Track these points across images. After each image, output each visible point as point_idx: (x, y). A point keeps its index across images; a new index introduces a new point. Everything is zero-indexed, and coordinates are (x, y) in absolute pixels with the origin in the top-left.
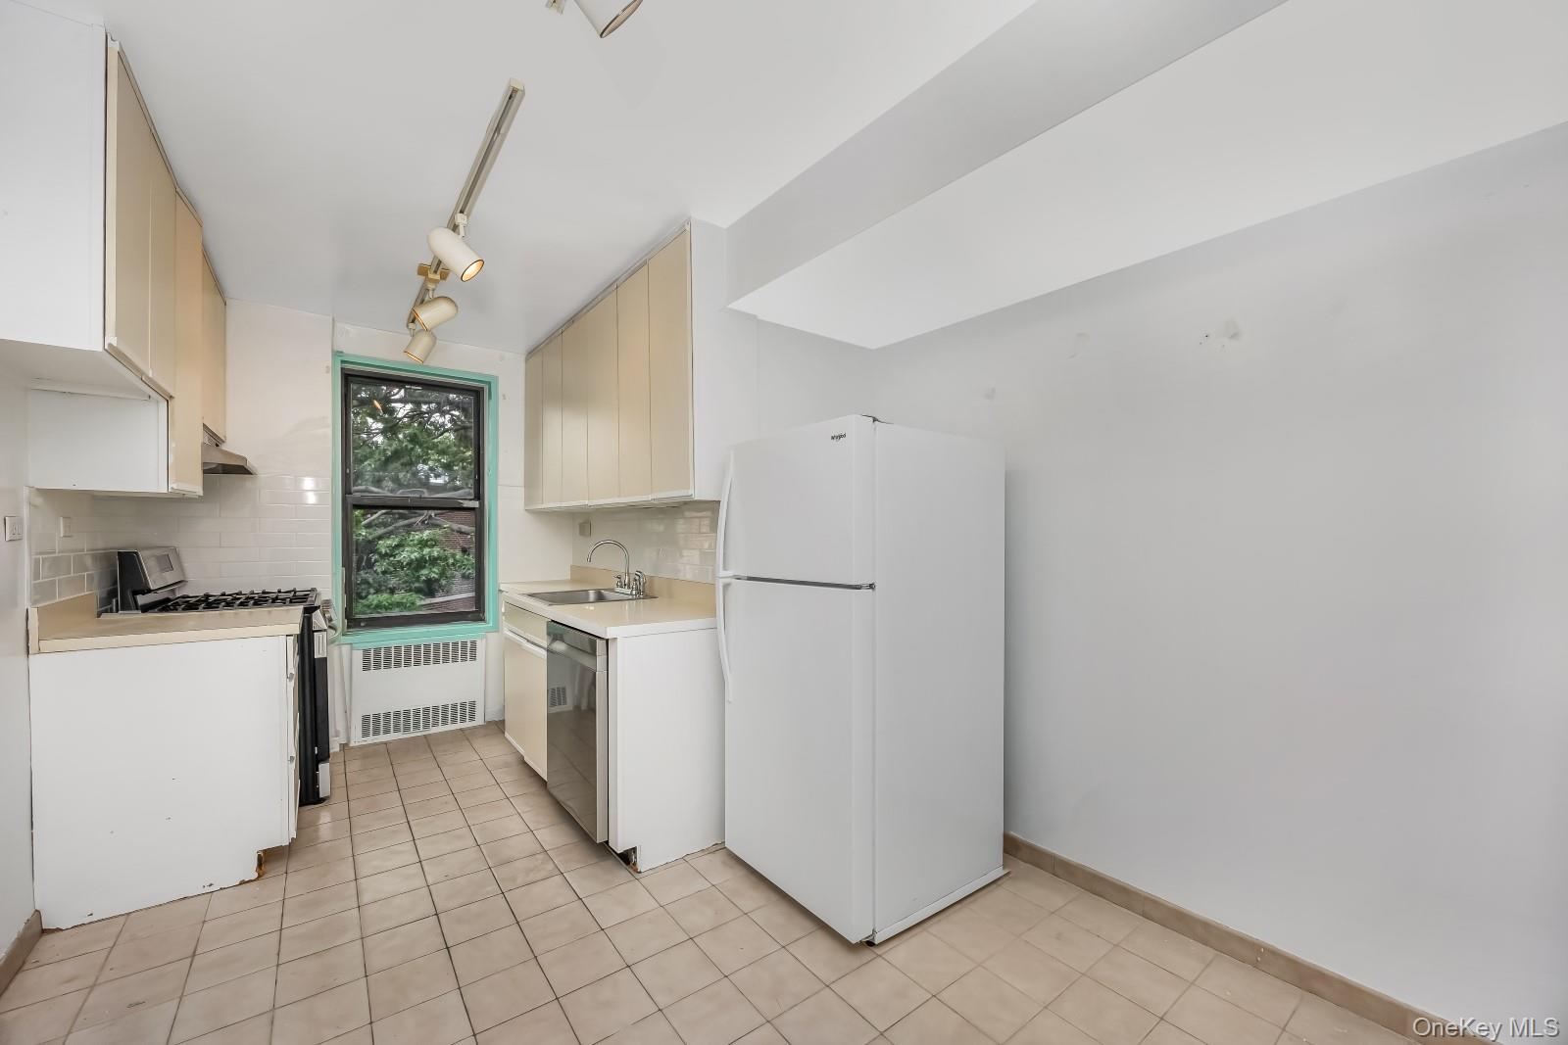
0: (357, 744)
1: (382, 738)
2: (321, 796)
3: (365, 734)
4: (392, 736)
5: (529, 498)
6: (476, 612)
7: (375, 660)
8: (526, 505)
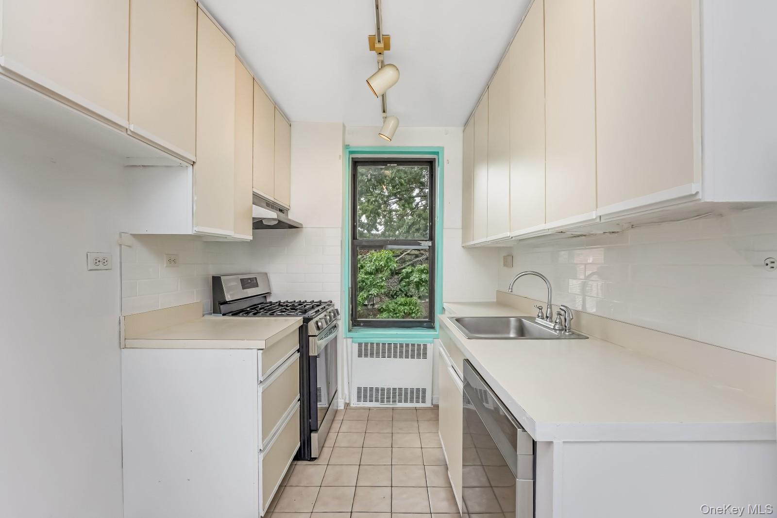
0: (354, 406)
1: (368, 404)
2: (312, 457)
3: (359, 399)
4: (374, 404)
5: (465, 238)
6: (429, 323)
7: (366, 351)
8: (462, 243)
